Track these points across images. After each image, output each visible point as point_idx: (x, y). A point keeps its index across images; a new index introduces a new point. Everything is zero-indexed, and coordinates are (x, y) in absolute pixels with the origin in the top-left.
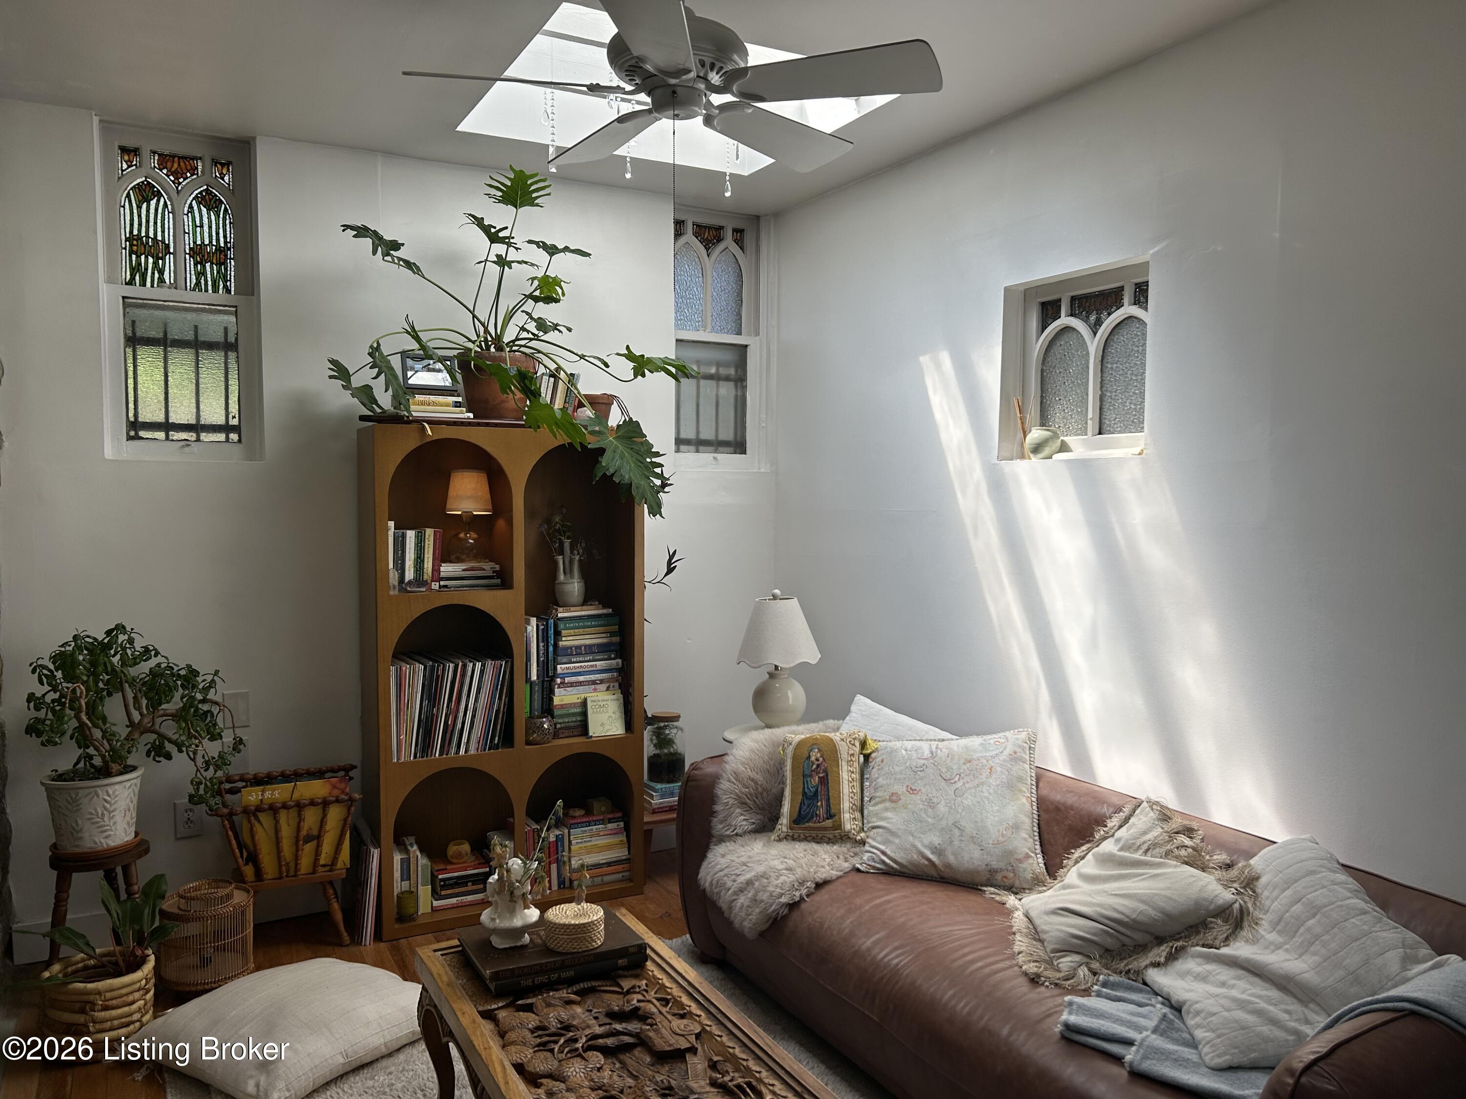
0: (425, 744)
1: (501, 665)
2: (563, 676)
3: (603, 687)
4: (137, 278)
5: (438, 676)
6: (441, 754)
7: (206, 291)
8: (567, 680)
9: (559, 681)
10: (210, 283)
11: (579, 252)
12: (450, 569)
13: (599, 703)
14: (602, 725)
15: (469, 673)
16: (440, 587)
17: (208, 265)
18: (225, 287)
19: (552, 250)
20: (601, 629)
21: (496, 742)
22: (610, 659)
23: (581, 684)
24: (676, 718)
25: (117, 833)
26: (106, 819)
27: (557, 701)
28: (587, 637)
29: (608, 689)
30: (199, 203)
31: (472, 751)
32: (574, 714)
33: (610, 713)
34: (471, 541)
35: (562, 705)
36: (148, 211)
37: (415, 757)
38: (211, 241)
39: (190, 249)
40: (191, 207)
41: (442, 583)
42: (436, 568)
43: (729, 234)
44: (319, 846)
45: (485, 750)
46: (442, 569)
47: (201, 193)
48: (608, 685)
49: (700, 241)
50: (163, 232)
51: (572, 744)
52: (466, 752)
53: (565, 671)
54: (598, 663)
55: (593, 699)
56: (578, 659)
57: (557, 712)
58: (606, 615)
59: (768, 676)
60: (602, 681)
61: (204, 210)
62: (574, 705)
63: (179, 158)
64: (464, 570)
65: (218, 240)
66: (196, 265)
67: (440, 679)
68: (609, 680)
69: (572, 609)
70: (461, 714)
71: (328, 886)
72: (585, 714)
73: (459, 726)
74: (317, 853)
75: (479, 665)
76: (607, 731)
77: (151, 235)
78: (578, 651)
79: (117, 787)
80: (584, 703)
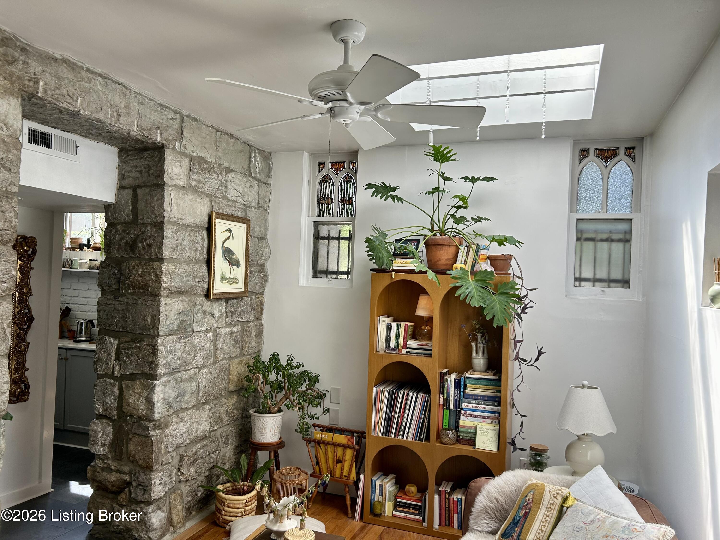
0: (388, 431)
1: (426, 397)
2: (466, 410)
3: (489, 421)
4: (321, 213)
5: (395, 397)
6: (395, 437)
7: (345, 216)
8: (468, 412)
9: (463, 412)
10: (346, 213)
11: (486, 179)
12: (412, 343)
13: (483, 430)
14: (483, 443)
15: (410, 398)
16: (407, 352)
17: (345, 205)
18: (351, 214)
19: (474, 180)
20: (491, 387)
21: (422, 437)
22: (494, 405)
23: (476, 416)
24: (546, 450)
25: (267, 437)
26: (263, 430)
27: (461, 423)
28: (482, 390)
29: (492, 423)
30: (344, 180)
31: (410, 439)
32: (470, 433)
33: (489, 437)
34: (426, 331)
35: (464, 426)
36: (326, 186)
37: (383, 435)
38: (347, 196)
39: (340, 199)
40: (341, 182)
41: (407, 350)
42: (405, 342)
43: (622, 151)
44: (343, 466)
45: (416, 440)
46: (408, 343)
47: (345, 176)
48: (492, 420)
49: (601, 159)
50: (331, 194)
51: (465, 449)
52: (407, 439)
53: (467, 407)
54: (486, 406)
55: (481, 426)
56: (475, 402)
57: (461, 429)
58: (494, 380)
59: (577, 438)
60: (488, 418)
61: (345, 182)
62: (471, 427)
63: (339, 163)
64: (418, 345)
65: (349, 195)
66: (341, 206)
67: (396, 398)
68: (493, 418)
69: (475, 373)
70: (405, 418)
71: (347, 487)
72: (475, 433)
73: (404, 424)
74: (342, 470)
75: (415, 395)
76: (486, 447)
77: (327, 196)
78: (476, 397)
79: (267, 418)
80: (476, 428)
